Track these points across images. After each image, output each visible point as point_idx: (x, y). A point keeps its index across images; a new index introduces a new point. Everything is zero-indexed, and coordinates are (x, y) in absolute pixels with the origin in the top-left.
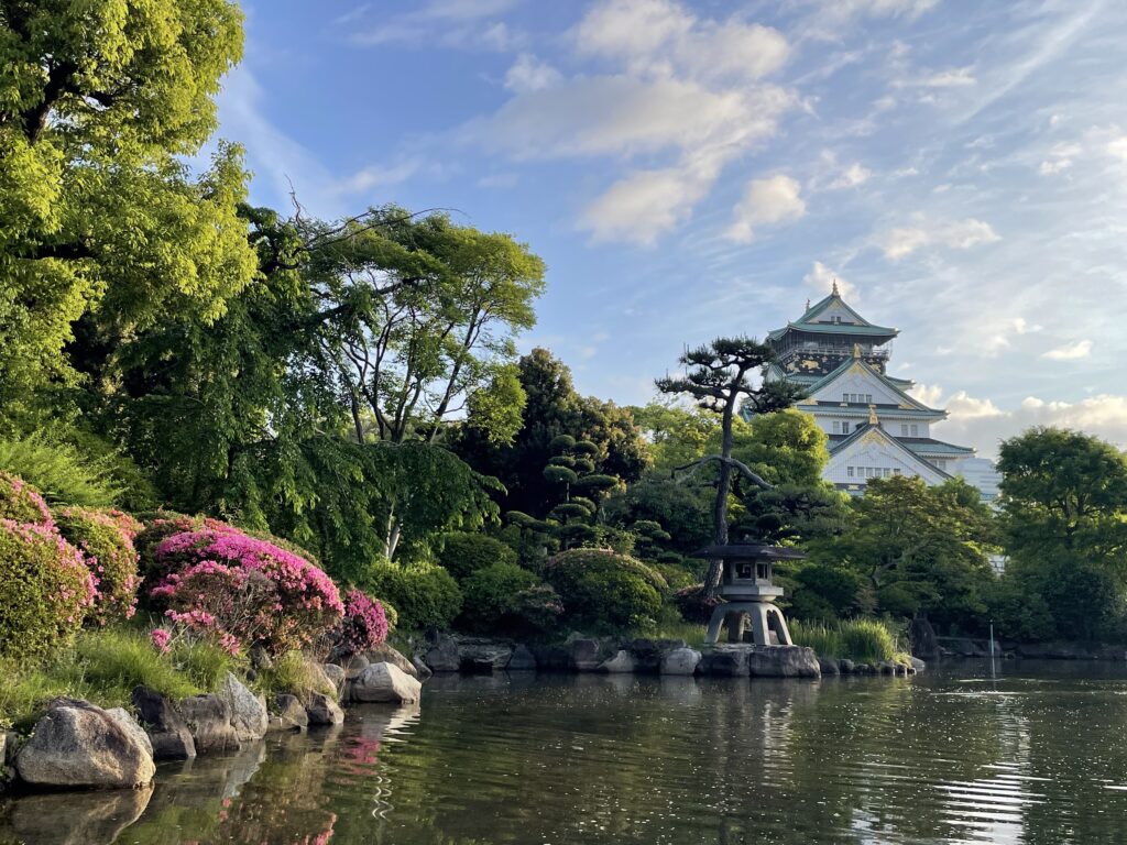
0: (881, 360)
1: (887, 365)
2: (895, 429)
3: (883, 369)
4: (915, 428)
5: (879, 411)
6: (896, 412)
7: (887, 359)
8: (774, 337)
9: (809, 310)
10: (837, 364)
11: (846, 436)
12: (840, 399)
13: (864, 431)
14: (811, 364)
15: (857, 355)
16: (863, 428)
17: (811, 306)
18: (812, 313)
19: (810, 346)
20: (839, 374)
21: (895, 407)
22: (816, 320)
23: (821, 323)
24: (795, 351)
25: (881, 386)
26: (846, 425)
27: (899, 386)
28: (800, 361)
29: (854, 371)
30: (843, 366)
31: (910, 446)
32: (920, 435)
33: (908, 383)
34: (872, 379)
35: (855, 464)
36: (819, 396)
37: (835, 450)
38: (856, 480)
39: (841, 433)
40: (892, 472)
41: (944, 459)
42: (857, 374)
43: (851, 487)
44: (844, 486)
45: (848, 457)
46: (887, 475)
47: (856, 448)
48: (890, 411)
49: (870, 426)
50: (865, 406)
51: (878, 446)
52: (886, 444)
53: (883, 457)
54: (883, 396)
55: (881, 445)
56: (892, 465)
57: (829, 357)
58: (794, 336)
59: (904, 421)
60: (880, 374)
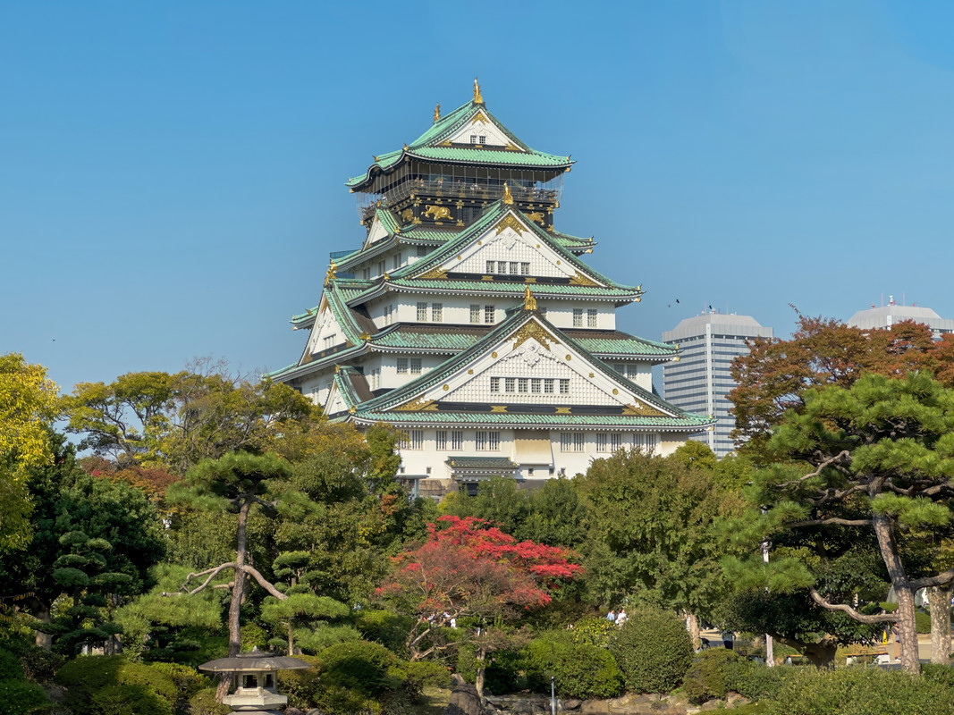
0: (546, 205)
3: (549, 219)
4: (591, 315)
5: (539, 288)
6: (566, 289)
7: (556, 204)
10: (479, 214)
11: (490, 329)
12: (481, 269)
13: (517, 321)
15: (509, 201)
16: (515, 315)
18: (447, 125)
19: (439, 181)
20: (480, 231)
21: (564, 281)
22: (450, 141)
23: (457, 145)
24: (413, 190)
26: (491, 311)
28: (422, 207)
30: (488, 216)
31: (585, 343)
32: (602, 324)
34: (531, 237)
35: (503, 371)
36: (451, 265)
37: (471, 353)
38: (503, 397)
39: (482, 322)
40: (557, 384)
41: (634, 364)
42: (509, 230)
43: (496, 409)
44: (484, 408)
45: (493, 361)
46: (549, 389)
47: (505, 349)
48: (556, 289)
49: (526, 313)
50: (520, 280)
51: (538, 345)
52: (548, 341)
53: (544, 361)
54: (544, 261)
55: (543, 343)
56: (559, 373)
57: (466, 200)
58: (415, 167)
59: (577, 305)
60: (544, 228)
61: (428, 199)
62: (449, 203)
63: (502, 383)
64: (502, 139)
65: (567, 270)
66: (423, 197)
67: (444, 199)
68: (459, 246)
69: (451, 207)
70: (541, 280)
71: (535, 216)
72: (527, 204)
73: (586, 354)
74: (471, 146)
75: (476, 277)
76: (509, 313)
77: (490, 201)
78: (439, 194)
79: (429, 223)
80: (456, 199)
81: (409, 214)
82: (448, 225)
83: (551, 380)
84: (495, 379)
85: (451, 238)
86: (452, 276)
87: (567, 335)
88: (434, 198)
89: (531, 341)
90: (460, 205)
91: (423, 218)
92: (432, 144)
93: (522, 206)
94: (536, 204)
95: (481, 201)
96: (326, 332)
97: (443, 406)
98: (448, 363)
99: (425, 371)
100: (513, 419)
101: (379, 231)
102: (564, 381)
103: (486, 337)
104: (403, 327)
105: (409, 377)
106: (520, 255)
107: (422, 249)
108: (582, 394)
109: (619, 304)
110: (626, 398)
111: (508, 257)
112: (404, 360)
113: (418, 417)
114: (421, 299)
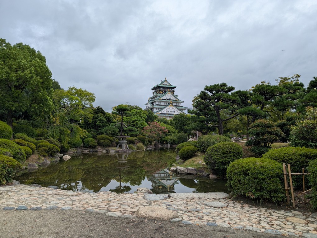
0: (173, 92)
2: (175, 104)
3: (173, 93)
4: (178, 104)
8: (155, 87)
9: (161, 82)
10: (166, 92)
11: (166, 105)
13: (169, 104)
14: (161, 92)
15: (169, 91)
18: (162, 82)
19: (161, 89)
21: (175, 100)
22: (162, 84)
23: (163, 85)
24: (158, 90)
25: (173, 97)
26: (167, 103)
27: (176, 97)
28: (159, 92)
30: (166, 93)
31: (177, 107)
33: (178, 96)
40: (174, 112)
41: (183, 109)
42: (169, 94)
43: (167, 114)
45: (166, 109)
47: (168, 107)
51: (172, 107)
57: (164, 91)
58: (158, 87)
63: (168, 111)
72: (171, 91)
85: (162, 95)
86: (162, 99)
92: (160, 84)
96: (148, 106)
97: (161, 114)
98: (162, 109)
101: (155, 94)
104: (157, 105)
105: (157, 110)
106: (170, 97)
107: (159, 96)
109: (181, 103)
110: (181, 113)
113: (158, 115)
114: (159, 102)
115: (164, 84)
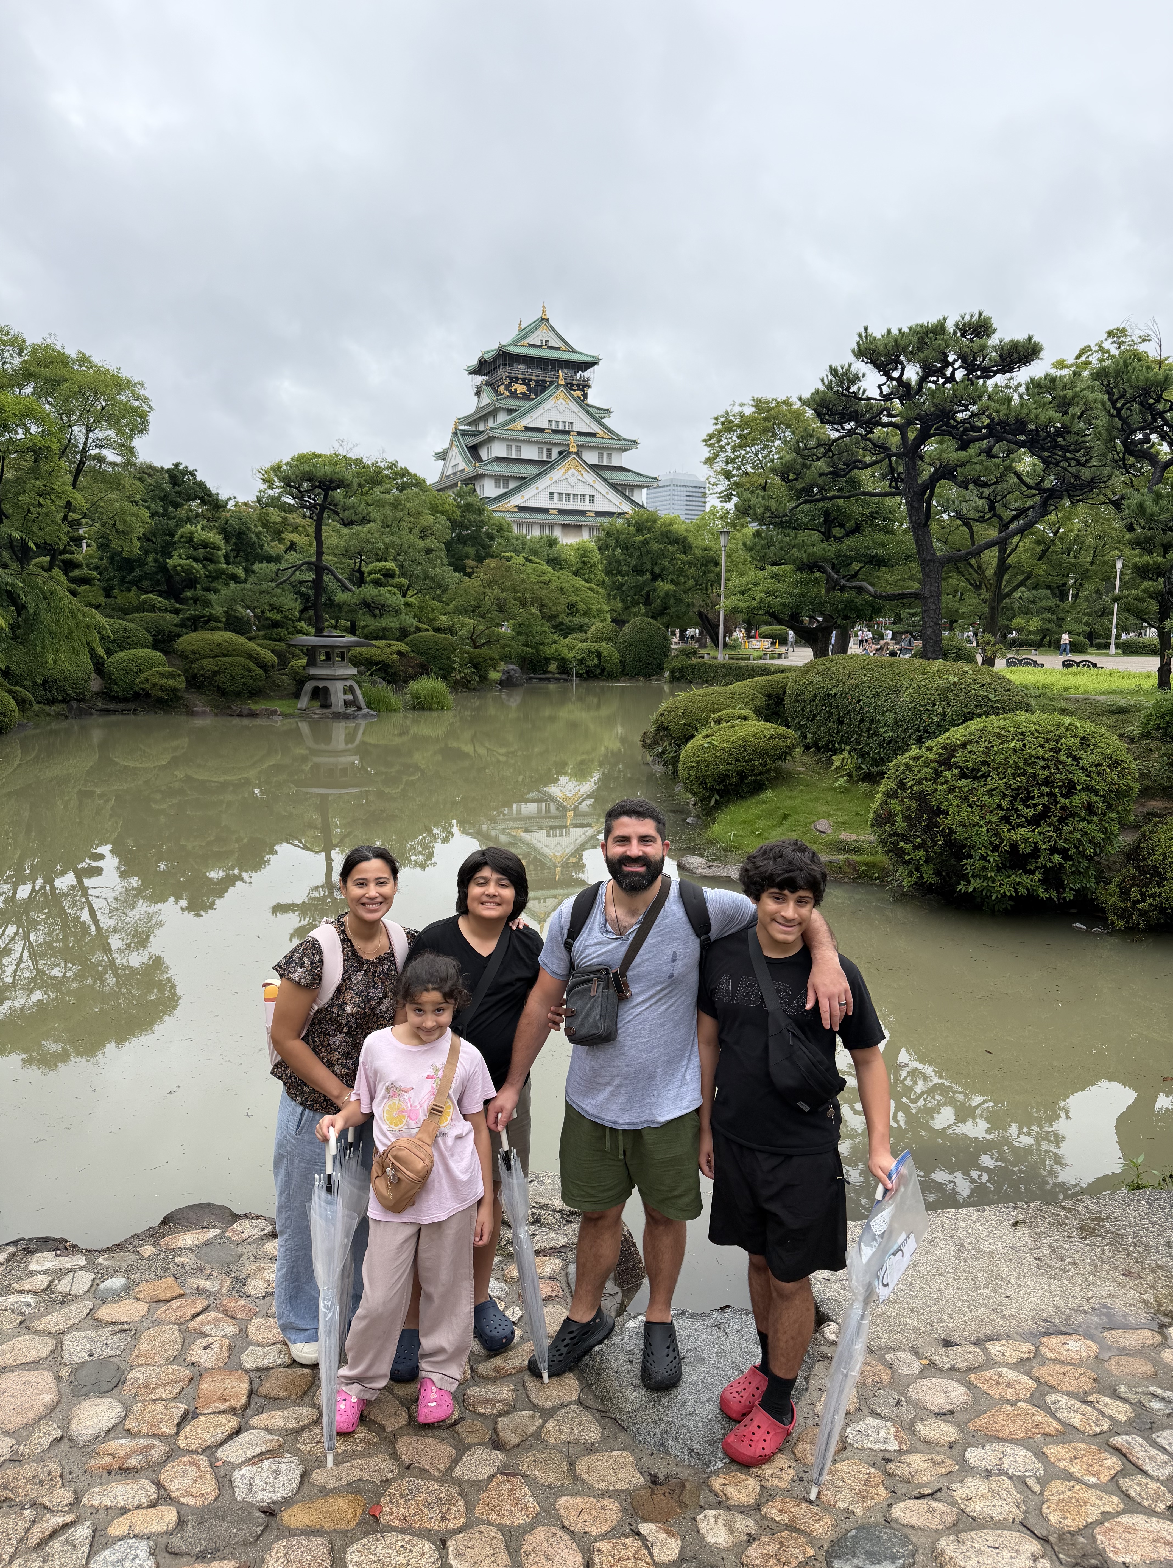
0: (584, 386)
1: (590, 392)
2: (591, 458)
3: (585, 396)
4: (610, 456)
5: (579, 438)
6: (594, 440)
7: (589, 387)
8: (487, 357)
9: (521, 331)
10: (544, 389)
11: (549, 462)
12: (545, 425)
13: (565, 458)
14: (520, 388)
15: (562, 382)
16: (564, 454)
17: (523, 327)
18: (525, 333)
19: (520, 369)
20: (544, 401)
21: (593, 435)
22: (526, 342)
23: (530, 345)
24: (505, 373)
25: (582, 415)
26: (549, 451)
27: (598, 415)
28: (510, 385)
29: (558, 398)
30: (548, 392)
31: (604, 474)
32: (615, 463)
33: (608, 411)
34: (574, 407)
35: (556, 489)
36: (526, 421)
37: (538, 476)
38: (557, 504)
39: (545, 459)
40: (587, 498)
41: (632, 487)
42: (561, 400)
43: (551, 512)
44: (545, 511)
45: (549, 482)
46: (583, 500)
47: (556, 474)
48: (589, 439)
49: (570, 453)
50: (567, 433)
51: (576, 473)
52: (583, 471)
53: (580, 484)
54: (583, 423)
55: (579, 472)
56: (588, 491)
57: (537, 381)
58: (504, 358)
59: (600, 449)
60: (582, 402)
61: (513, 380)
62: (526, 382)
63: (556, 496)
64: (559, 344)
65: (595, 428)
66: (511, 378)
67: (523, 380)
68: (531, 409)
69: (528, 385)
70: (580, 434)
71: (579, 393)
72: (572, 385)
73: (605, 480)
74: (540, 346)
75: (541, 430)
76: (560, 453)
77: (551, 383)
78: (520, 376)
79: (514, 395)
80: (530, 380)
81: (502, 389)
82: (525, 397)
83: (584, 496)
84: (552, 494)
85: (528, 404)
86: (528, 429)
87: (595, 469)
88: (517, 379)
89: (573, 470)
90: (533, 384)
91: (510, 391)
92: (515, 343)
93: (569, 386)
94: (578, 386)
95: (545, 382)
96: (453, 463)
97: (522, 509)
98: (524, 482)
99: (512, 485)
100: (561, 517)
101: (486, 400)
102: (592, 497)
103: (545, 466)
104: (499, 459)
105: (502, 491)
106: (568, 417)
107: (510, 411)
108: (601, 505)
109: (626, 450)
110: (626, 507)
111: (561, 419)
112: (498, 479)
113: (507, 514)
114: (509, 441)
115: (534, 339)
